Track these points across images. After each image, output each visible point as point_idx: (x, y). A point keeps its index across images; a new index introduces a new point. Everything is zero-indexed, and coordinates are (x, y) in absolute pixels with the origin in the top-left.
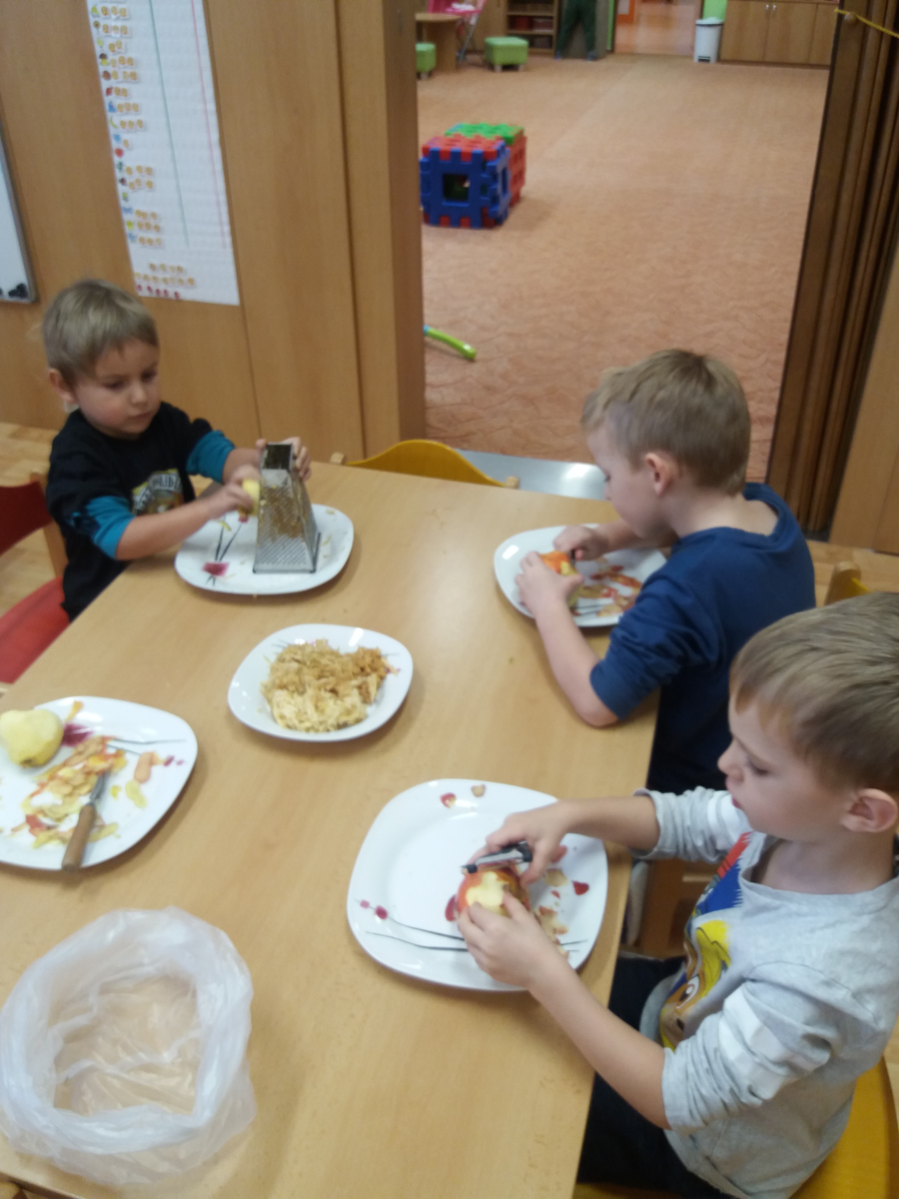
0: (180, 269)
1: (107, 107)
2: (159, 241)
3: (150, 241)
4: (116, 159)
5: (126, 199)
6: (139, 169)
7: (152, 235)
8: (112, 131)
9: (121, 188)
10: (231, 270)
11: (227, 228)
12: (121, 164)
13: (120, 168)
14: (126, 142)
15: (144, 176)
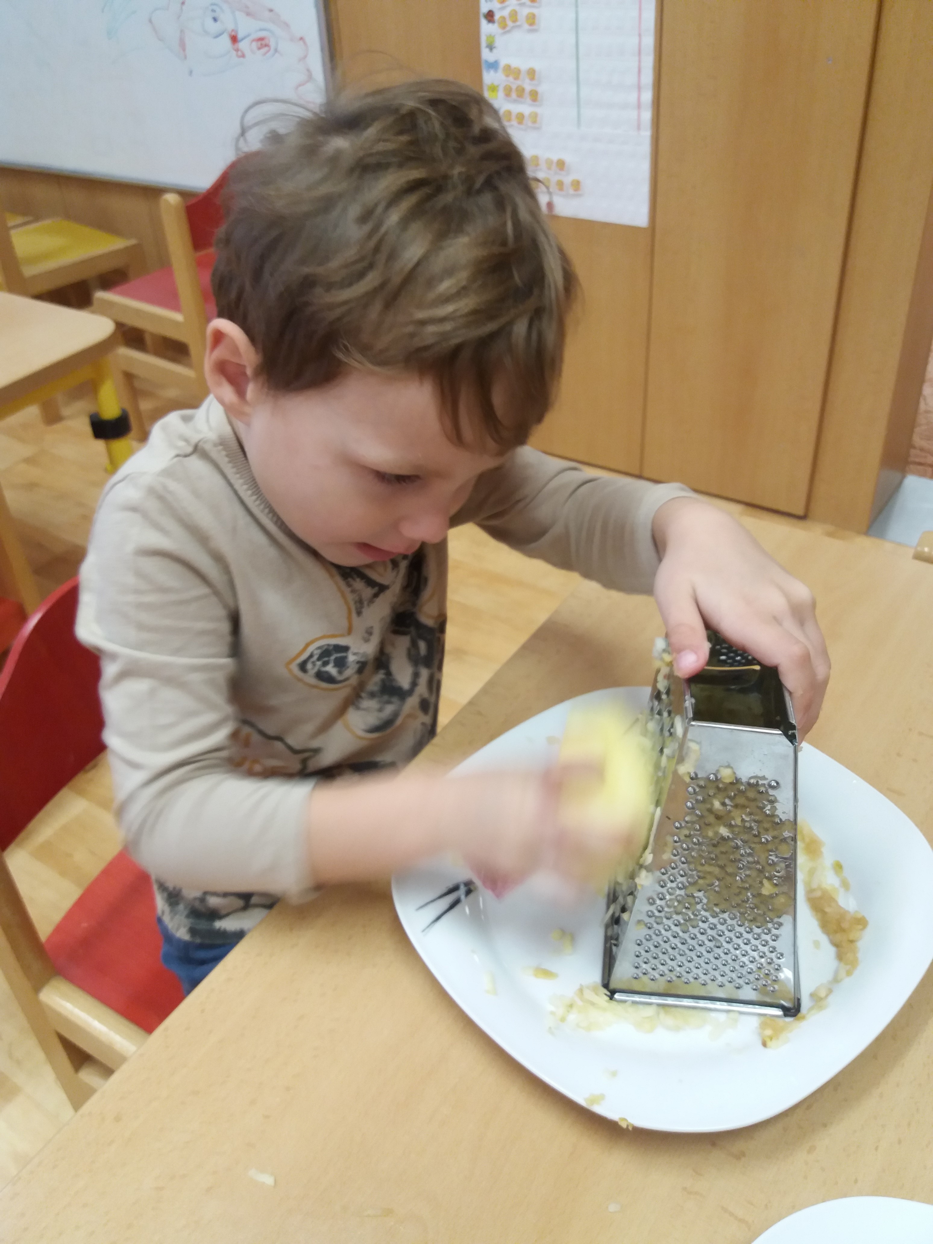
0: (561, 165)
2: (534, 117)
3: (520, 118)
5: (491, 47)
7: (525, 108)
9: (486, 27)
10: (644, 168)
11: (647, 96)
15: (523, 4)
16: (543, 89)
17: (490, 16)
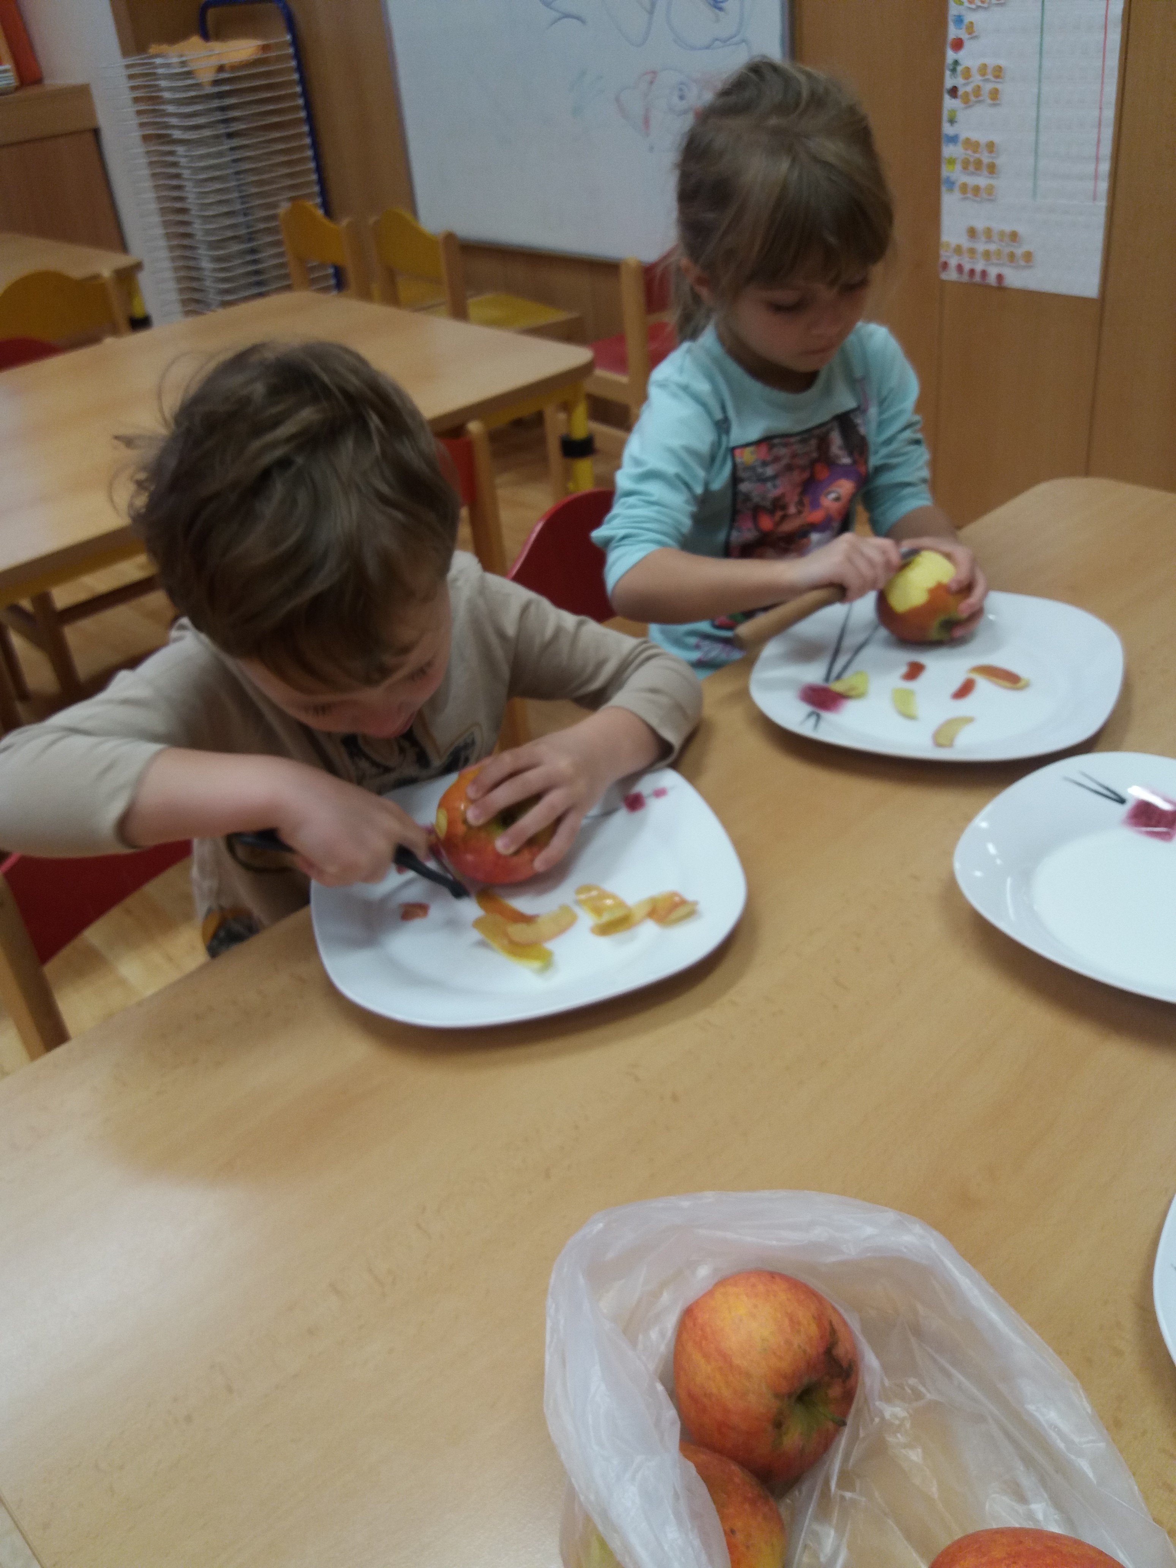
0: (1014, 236)
2: (990, 189)
3: (977, 190)
4: (951, 55)
5: (952, 121)
6: (983, 69)
7: (982, 181)
8: (953, 11)
9: (949, 103)
10: (1097, 238)
11: (1105, 167)
12: (956, 63)
13: (954, 70)
14: (971, 27)
15: (987, 80)
16: (1000, 161)
17: (953, 92)
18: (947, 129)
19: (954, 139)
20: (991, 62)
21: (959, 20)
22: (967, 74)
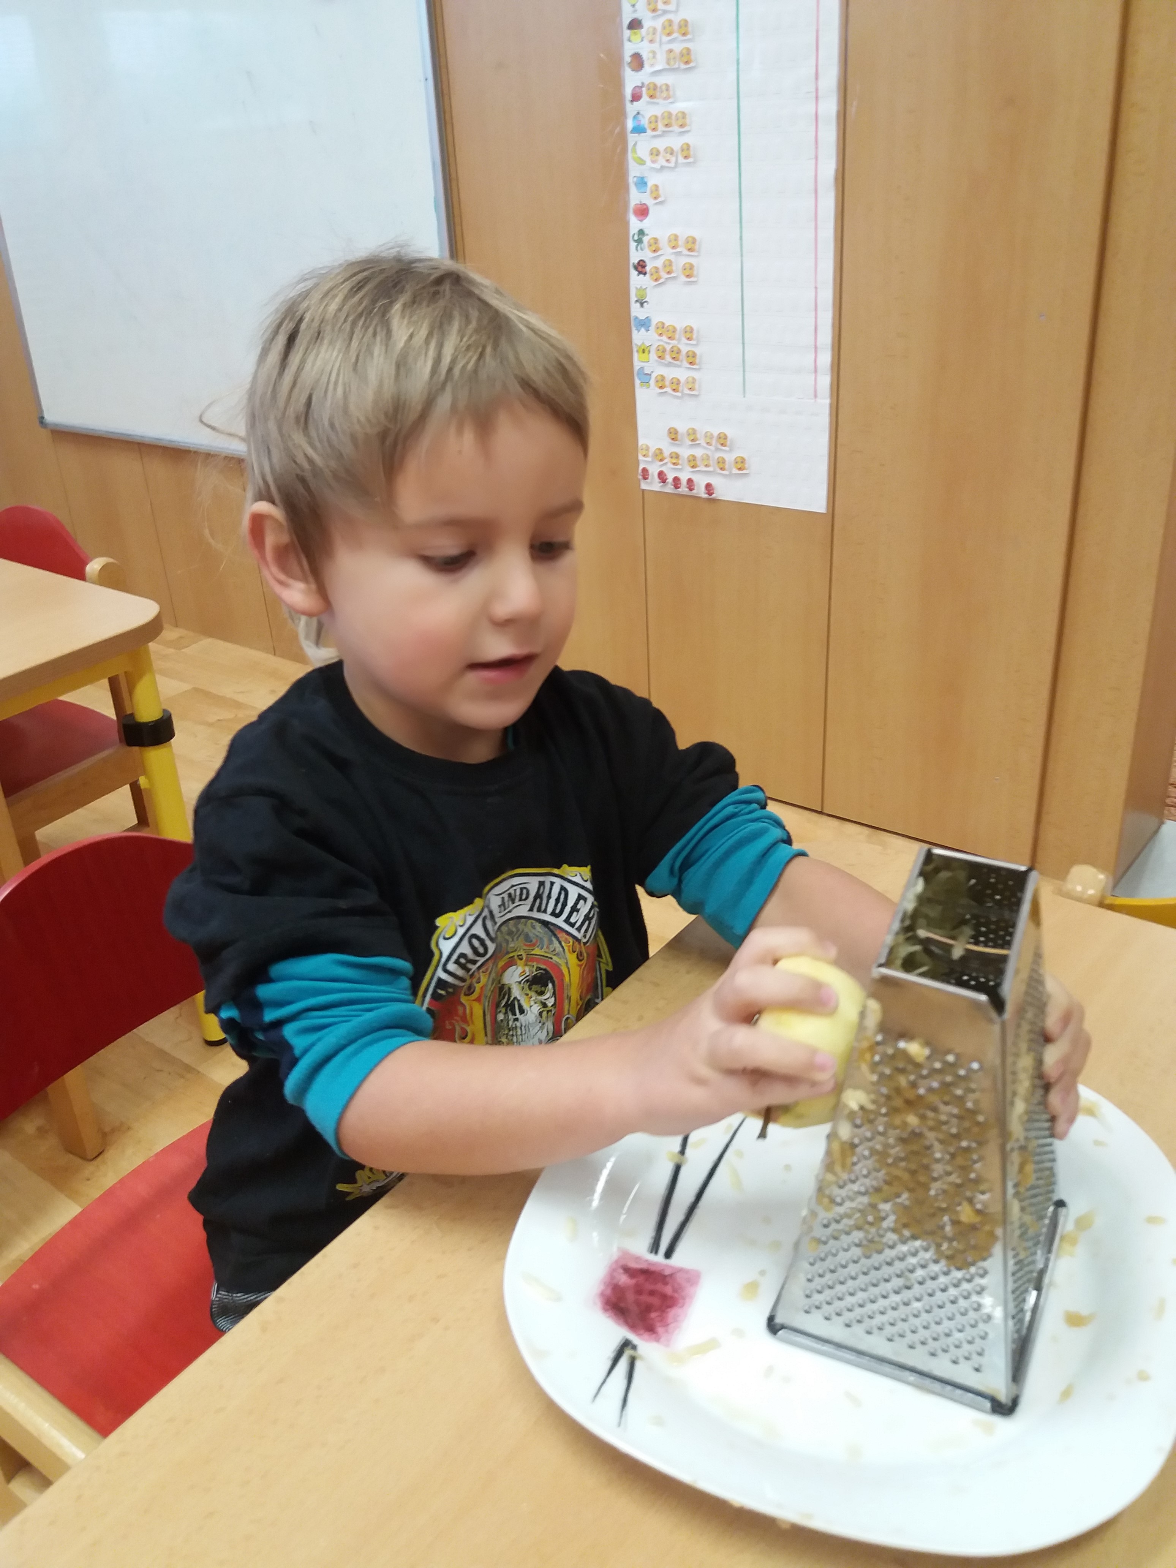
0: (723, 440)
1: (630, 124)
2: (692, 385)
4: (635, 224)
5: (642, 302)
6: (674, 241)
8: (634, 171)
9: (636, 280)
10: (822, 440)
11: (826, 359)
12: (641, 232)
13: (639, 241)
14: (656, 192)
15: (680, 253)
16: (702, 350)
17: (641, 267)
18: (636, 311)
19: (645, 324)
20: (684, 233)
21: (642, 183)
22: (655, 246)
